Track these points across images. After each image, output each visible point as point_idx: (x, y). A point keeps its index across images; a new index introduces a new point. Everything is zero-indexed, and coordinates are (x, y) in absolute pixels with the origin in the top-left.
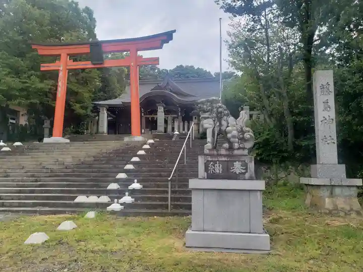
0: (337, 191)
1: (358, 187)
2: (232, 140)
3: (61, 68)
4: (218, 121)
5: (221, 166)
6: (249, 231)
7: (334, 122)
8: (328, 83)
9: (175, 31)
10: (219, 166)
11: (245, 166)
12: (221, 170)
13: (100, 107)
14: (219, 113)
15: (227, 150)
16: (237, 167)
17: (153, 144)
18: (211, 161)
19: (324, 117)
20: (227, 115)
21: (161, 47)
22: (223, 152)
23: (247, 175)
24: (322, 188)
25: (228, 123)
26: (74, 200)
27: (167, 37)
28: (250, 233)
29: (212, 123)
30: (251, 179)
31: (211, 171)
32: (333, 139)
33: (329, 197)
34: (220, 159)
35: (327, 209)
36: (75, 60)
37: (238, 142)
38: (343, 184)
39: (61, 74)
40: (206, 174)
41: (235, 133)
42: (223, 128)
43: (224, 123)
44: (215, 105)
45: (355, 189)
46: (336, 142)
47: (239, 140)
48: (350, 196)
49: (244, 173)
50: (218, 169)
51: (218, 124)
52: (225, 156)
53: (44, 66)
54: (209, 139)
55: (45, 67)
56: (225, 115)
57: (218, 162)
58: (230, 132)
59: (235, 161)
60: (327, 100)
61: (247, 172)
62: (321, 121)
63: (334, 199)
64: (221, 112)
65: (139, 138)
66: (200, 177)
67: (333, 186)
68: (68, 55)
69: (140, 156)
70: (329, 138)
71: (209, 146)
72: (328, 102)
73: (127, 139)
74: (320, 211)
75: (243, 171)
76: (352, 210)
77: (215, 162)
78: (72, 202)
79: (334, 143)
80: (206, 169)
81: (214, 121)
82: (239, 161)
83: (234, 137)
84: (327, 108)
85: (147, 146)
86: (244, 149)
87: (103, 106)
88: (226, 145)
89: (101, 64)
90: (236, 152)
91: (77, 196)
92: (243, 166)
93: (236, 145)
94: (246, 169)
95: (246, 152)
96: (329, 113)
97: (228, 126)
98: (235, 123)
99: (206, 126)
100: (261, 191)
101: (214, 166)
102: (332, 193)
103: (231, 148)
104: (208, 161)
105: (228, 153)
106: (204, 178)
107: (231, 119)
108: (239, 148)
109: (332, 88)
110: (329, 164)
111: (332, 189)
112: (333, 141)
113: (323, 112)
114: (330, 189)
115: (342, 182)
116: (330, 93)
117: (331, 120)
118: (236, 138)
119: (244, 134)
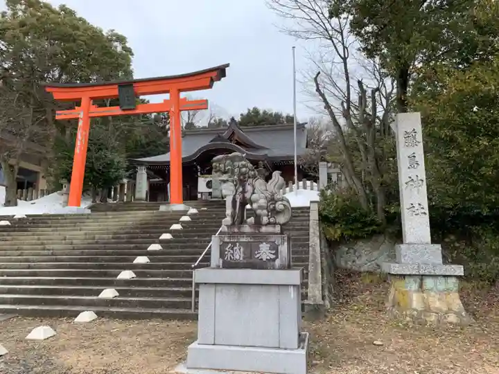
0: (429, 283)
1: (458, 277)
2: (259, 212)
3: (81, 116)
4: (240, 184)
5: (242, 250)
6: (277, 346)
7: (425, 183)
8: (414, 130)
9: (228, 65)
10: (240, 250)
11: (275, 248)
12: (242, 255)
13: (138, 165)
14: (241, 174)
15: (252, 226)
16: (264, 252)
17: (195, 214)
18: (228, 243)
19: (410, 177)
20: (254, 177)
21: (210, 86)
22: (247, 229)
23: (278, 262)
24: (407, 279)
25: (254, 189)
26: (98, 295)
27: (220, 72)
28: (279, 348)
29: (233, 188)
30: (282, 268)
31: (228, 257)
32: (423, 208)
33: (417, 291)
34: (242, 240)
35: (415, 310)
36: (100, 106)
37: (268, 215)
38: (437, 273)
39: (80, 123)
40: (221, 261)
41: (263, 202)
42: (248, 195)
43: (249, 188)
44: (236, 164)
45: (454, 280)
46: (427, 212)
47: (268, 212)
48: (448, 291)
49: (274, 260)
50: (239, 255)
51: (241, 189)
52: (248, 235)
54: (229, 211)
55: (61, 115)
56: (249, 177)
57: (238, 244)
58: (256, 201)
59: (262, 242)
60: (414, 153)
61: (277, 257)
62: (406, 183)
63: (425, 295)
64: (244, 174)
65: (180, 207)
66: (212, 266)
67: (422, 275)
68: (91, 98)
69: (173, 232)
70: (418, 207)
71: (228, 220)
72: (414, 157)
73: (163, 208)
74: (404, 313)
75: (273, 257)
76: (450, 310)
77: (234, 244)
78: (95, 298)
79: (425, 213)
80: (222, 255)
81: (236, 185)
82: (267, 243)
83: (261, 207)
84: (413, 164)
85: (185, 218)
86: (275, 224)
87: (142, 164)
88: (251, 220)
89: (134, 109)
90: (264, 229)
91: (103, 290)
92: (272, 250)
93: (265, 220)
94: (276, 254)
95: (278, 229)
96: (416, 172)
97: (253, 193)
98: (264, 188)
99: (224, 192)
100: (294, 286)
101: (232, 249)
102: (421, 286)
103: (258, 223)
104: (224, 242)
105: (252, 230)
106: (218, 267)
107: (259, 183)
108: (269, 223)
109: (419, 137)
110: (418, 244)
111: (422, 280)
112: (423, 211)
113: (409, 170)
114: (418, 280)
115: (434, 270)
116: (417, 143)
117: (420, 182)
118: (264, 209)
119: (275, 204)
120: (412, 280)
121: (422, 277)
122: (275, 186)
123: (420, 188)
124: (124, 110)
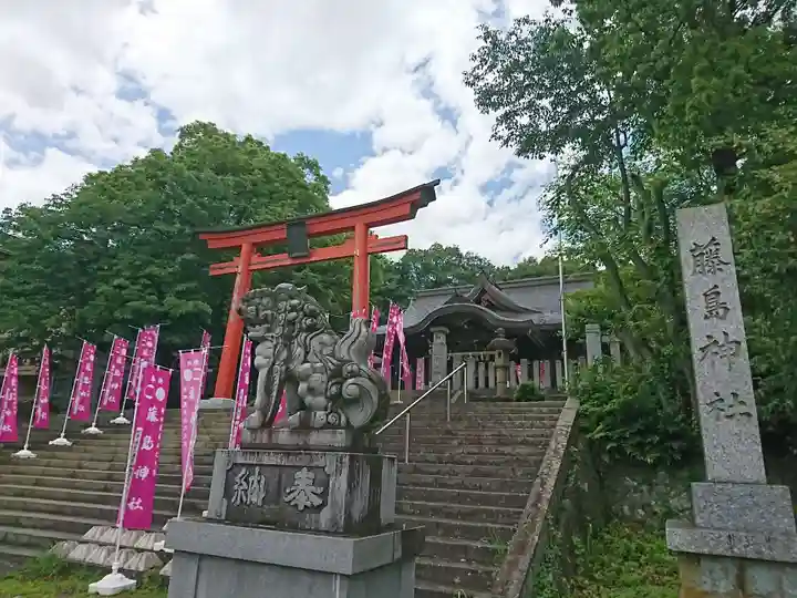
0: (760, 579)
2: (309, 399)
3: (240, 269)
4: (283, 346)
5: (264, 480)
7: (743, 348)
8: (714, 239)
10: (259, 482)
11: (323, 482)
12: (262, 494)
14: (288, 324)
15: (294, 431)
16: (303, 489)
18: (243, 465)
19: (709, 337)
22: (283, 437)
23: (325, 515)
24: (705, 565)
25: (307, 354)
29: (270, 352)
31: (237, 498)
32: (742, 403)
33: (733, 597)
34: (266, 460)
36: (264, 254)
37: (326, 409)
38: (778, 559)
40: (225, 504)
41: (318, 379)
42: (294, 366)
43: (297, 351)
44: (281, 305)
46: (754, 412)
47: (328, 401)
49: (319, 509)
50: (256, 491)
51: (284, 355)
53: (214, 269)
56: (301, 330)
57: (257, 470)
60: (716, 287)
61: (325, 504)
62: (702, 349)
67: (741, 559)
68: (254, 244)
70: (731, 400)
72: (717, 293)
75: (317, 501)
77: (251, 469)
79: (749, 415)
80: (228, 491)
83: (313, 391)
84: (716, 310)
86: (335, 427)
89: (309, 256)
90: (315, 438)
92: (316, 486)
93: (320, 416)
94: (324, 495)
95: (340, 438)
96: (723, 326)
97: (305, 362)
98: (328, 352)
101: (247, 479)
102: (741, 584)
103: (304, 426)
104: (235, 465)
105: (293, 440)
106: (218, 519)
107: (321, 341)
108: (328, 426)
109: (726, 253)
110: (734, 483)
111: (742, 570)
112: (743, 409)
113: (707, 322)
114: (733, 570)
115: (770, 549)
116: (721, 266)
117: (733, 346)
118: (321, 394)
119: (341, 384)
120: (717, 567)
121: (742, 562)
122: (349, 348)
123: (733, 359)
124: (293, 258)
